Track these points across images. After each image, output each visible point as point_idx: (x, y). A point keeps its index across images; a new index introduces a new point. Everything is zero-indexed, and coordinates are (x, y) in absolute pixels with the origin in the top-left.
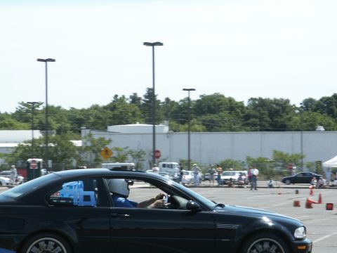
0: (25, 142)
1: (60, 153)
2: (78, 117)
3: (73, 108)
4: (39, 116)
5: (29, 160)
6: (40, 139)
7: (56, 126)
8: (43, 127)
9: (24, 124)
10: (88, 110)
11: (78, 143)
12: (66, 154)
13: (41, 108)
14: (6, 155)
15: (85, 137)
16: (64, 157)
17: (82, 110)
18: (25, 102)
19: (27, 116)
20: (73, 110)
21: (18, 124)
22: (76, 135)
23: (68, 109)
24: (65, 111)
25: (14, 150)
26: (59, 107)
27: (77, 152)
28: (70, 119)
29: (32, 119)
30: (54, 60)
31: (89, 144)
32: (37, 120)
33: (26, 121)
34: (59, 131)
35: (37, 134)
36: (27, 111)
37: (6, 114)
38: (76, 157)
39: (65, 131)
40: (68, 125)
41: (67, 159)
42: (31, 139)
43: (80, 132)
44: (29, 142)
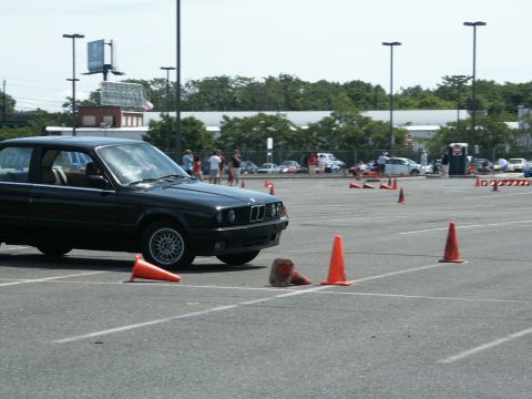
0: (449, 124)
1: (491, 137)
2: (515, 93)
3: (509, 83)
4: (467, 93)
5: (452, 145)
6: (467, 121)
7: (487, 104)
8: (472, 106)
9: (449, 103)
10: (527, 85)
11: (514, 125)
12: (498, 139)
13: (470, 83)
14: (426, 140)
15: (523, 118)
16: (496, 141)
17: (521, 85)
18: (450, 77)
19: (452, 93)
20: (509, 85)
21: (443, 102)
22: (511, 116)
23: (503, 84)
24: (499, 86)
25: (435, 134)
26: (493, 82)
27: (512, 137)
28: (504, 97)
29: (458, 96)
30: (484, 24)
31: (527, 126)
32: (465, 98)
33: (452, 98)
34: (491, 111)
35: (464, 115)
36: (453, 87)
37: (428, 91)
38: (510, 141)
39: (499, 111)
40: (502, 104)
41: (499, 145)
42: (456, 120)
43: (517, 111)
44: (453, 124)
